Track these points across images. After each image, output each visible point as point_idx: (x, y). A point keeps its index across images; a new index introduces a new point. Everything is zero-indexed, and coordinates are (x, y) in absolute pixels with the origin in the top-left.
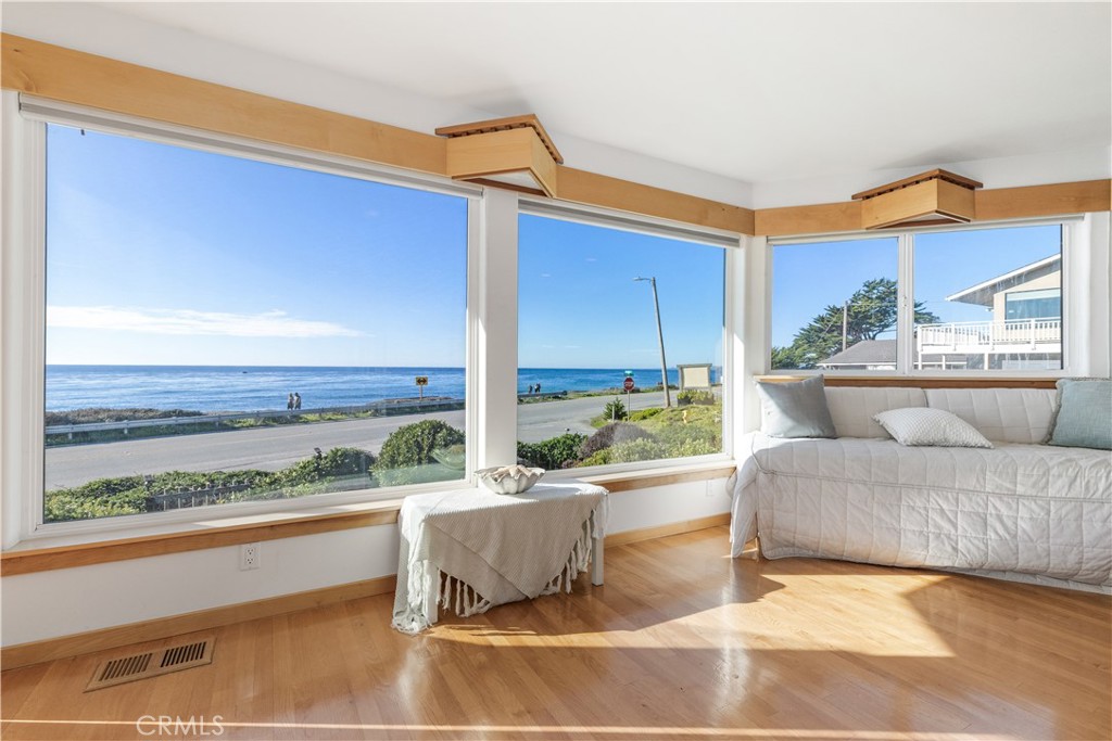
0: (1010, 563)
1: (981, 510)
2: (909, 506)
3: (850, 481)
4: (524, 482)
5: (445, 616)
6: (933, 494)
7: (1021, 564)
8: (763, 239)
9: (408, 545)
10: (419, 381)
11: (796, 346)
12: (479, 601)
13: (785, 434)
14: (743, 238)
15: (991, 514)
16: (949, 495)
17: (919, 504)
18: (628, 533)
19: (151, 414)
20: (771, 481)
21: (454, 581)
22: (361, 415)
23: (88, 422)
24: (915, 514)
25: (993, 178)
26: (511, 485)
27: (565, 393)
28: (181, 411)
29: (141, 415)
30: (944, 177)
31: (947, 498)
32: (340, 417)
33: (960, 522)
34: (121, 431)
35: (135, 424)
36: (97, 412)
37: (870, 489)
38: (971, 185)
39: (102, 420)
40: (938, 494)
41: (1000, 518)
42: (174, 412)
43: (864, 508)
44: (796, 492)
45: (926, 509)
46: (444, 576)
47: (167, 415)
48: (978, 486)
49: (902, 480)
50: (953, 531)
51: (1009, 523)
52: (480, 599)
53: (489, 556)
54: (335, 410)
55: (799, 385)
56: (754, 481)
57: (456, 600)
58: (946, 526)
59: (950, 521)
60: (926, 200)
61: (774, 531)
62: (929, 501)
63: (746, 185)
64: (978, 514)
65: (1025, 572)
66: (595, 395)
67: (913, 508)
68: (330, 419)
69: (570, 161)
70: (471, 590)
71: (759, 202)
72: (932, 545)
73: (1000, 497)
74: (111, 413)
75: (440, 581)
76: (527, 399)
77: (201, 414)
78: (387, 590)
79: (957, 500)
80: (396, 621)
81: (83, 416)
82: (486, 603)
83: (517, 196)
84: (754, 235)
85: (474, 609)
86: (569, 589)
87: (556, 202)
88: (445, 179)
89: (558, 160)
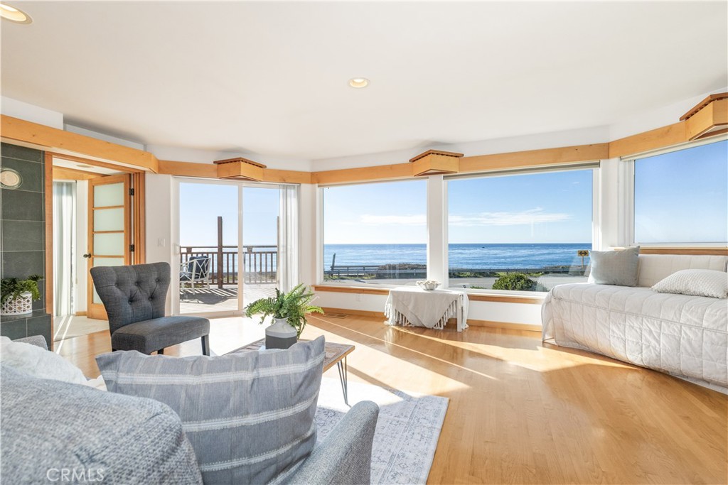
1: (676, 334)
2: (630, 326)
3: (597, 307)
6: (644, 320)
8: (617, 159)
14: (602, 161)
15: (684, 338)
16: (655, 322)
17: (636, 325)
20: (558, 304)
21: (399, 314)
24: (633, 331)
31: (653, 324)
33: (662, 340)
37: (607, 313)
40: (648, 321)
41: (689, 341)
43: (605, 324)
44: (570, 311)
45: (640, 329)
46: (396, 310)
48: (675, 319)
49: (627, 310)
50: (657, 346)
51: (696, 346)
56: (550, 302)
58: (653, 342)
59: (655, 338)
61: (565, 331)
62: (642, 324)
64: (674, 337)
67: (633, 328)
70: (405, 318)
72: (644, 352)
73: (690, 327)
79: (660, 326)
82: (410, 324)
83: (443, 175)
84: (609, 158)
85: (406, 324)
86: (442, 328)
87: (460, 173)
88: (413, 177)
89: (459, 156)
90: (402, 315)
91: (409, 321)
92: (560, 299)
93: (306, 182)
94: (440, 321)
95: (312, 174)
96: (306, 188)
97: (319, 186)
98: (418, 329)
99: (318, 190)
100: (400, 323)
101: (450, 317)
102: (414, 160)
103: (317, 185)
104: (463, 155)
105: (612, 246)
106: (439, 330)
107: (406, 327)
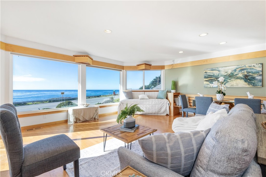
0: (149, 112)
1: (146, 106)
4: (87, 105)
5: (76, 122)
7: (150, 112)
8: (125, 70)
9: (70, 115)
10: (62, 93)
11: (150, 85)
14: (122, 70)
18: (104, 114)
20: (123, 105)
21: (77, 118)
22: (45, 102)
25: (153, 64)
26: (85, 106)
27: (100, 96)
30: (145, 64)
32: (39, 103)
33: (144, 108)
38: (150, 65)
41: (148, 107)
46: (75, 117)
51: (149, 107)
52: (81, 120)
53: (82, 114)
54: (37, 101)
55: (128, 92)
56: (120, 105)
57: (77, 120)
60: (143, 67)
63: (123, 62)
65: (150, 113)
66: (107, 96)
69: (94, 59)
70: (79, 119)
71: (125, 65)
73: (148, 105)
75: (75, 118)
76: (91, 97)
78: (66, 121)
79: (144, 105)
80: (68, 124)
83: (86, 64)
87: (92, 65)
88: (75, 62)
89: (92, 59)
97: (11, 53)
102: (75, 56)
105: (124, 90)
107: (79, 122)
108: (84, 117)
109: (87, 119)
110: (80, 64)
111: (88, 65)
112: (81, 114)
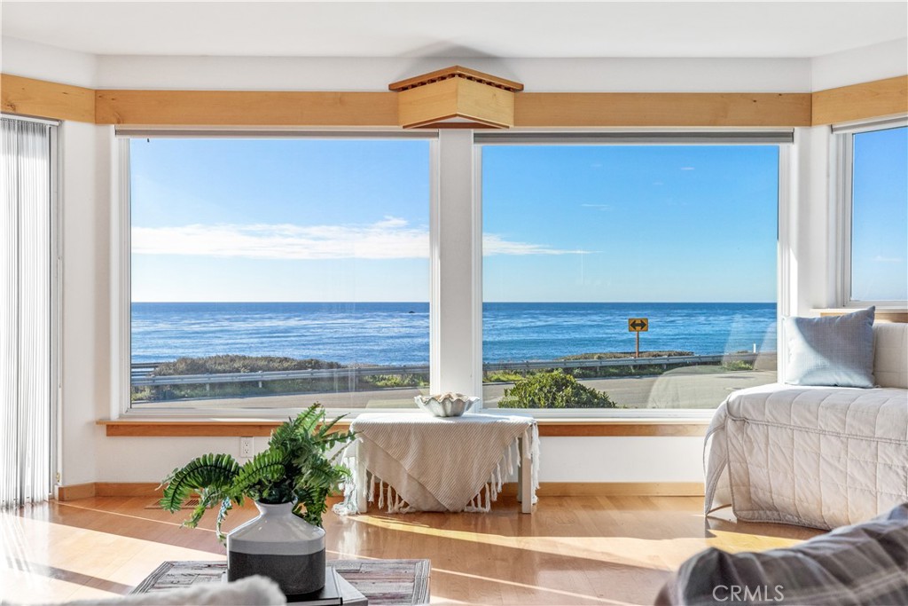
2: (885, 464)
3: (823, 432)
5: (372, 509)
8: (825, 128)
10: (633, 325)
12: (400, 502)
13: (801, 381)
14: (798, 131)
17: (897, 462)
19: (286, 365)
20: (741, 429)
21: (377, 485)
23: (224, 372)
24: (891, 473)
28: (317, 362)
29: (276, 365)
34: (255, 383)
35: (269, 376)
36: (233, 359)
37: (842, 442)
39: (238, 370)
42: (310, 362)
43: (836, 464)
44: (767, 444)
46: (369, 475)
47: (301, 366)
49: (879, 433)
53: (408, 464)
57: (377, 495)
61: (752, 490)
67: (890, 468)
68: (498, 380)
71: (820, 81)
74: (247, 362)
75: (366, 478)
77: (339, 367)
80: (337, 506)
81: (220, 364)
82: (406, 505)
83: (473, 131)
84: (811, 125)
85: (396, 507)
86: (488, 508)
87: (513, 130)
88: (399, 129)
89: (514, 88)
90: (386, 485)
91: (405, 499)
92: (744, 420)
93: (80, 117)
94: (483, 492)
95: (100, 95)
96: (79, 135)
97: (117, 132)
98: (425, 517)
99: (116, 142)
100: (380, 505)
101: (506, 480)
102: (400, 88)
103: (112, 128)
104: (522, 87)
105: (815, 307)
106: (477, 513)
107: (396, 514)
108: (421, 480)
109: (446, 504)
110: (437, 135)
111: (483, 131)
112: (402, 462)
